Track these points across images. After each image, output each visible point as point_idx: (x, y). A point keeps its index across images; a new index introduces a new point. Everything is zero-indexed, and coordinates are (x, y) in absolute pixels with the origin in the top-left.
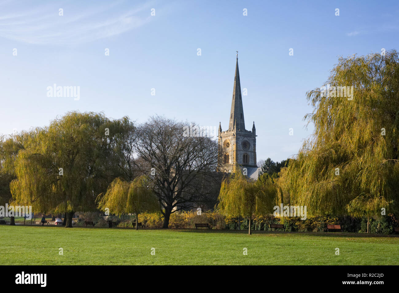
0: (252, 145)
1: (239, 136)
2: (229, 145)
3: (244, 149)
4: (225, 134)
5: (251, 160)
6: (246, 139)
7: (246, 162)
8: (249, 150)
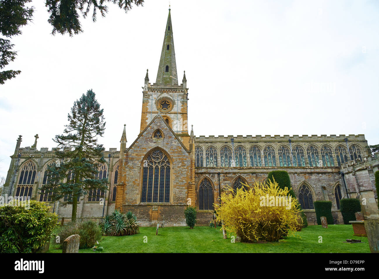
1: (151, 93)
6: (165, 95)
8: (173, 111)
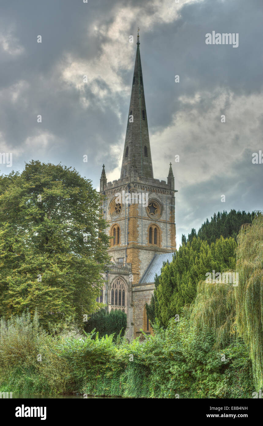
0: (168, 209)
2: (120, 208)
3: (151, 217)
4: (113, 187)
5: (165, 238)
6: (154, 195)
7: (155, 243)
